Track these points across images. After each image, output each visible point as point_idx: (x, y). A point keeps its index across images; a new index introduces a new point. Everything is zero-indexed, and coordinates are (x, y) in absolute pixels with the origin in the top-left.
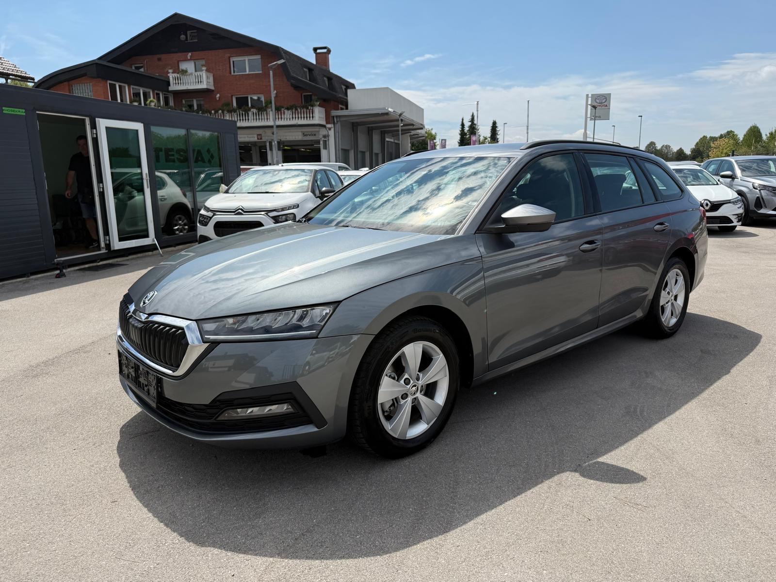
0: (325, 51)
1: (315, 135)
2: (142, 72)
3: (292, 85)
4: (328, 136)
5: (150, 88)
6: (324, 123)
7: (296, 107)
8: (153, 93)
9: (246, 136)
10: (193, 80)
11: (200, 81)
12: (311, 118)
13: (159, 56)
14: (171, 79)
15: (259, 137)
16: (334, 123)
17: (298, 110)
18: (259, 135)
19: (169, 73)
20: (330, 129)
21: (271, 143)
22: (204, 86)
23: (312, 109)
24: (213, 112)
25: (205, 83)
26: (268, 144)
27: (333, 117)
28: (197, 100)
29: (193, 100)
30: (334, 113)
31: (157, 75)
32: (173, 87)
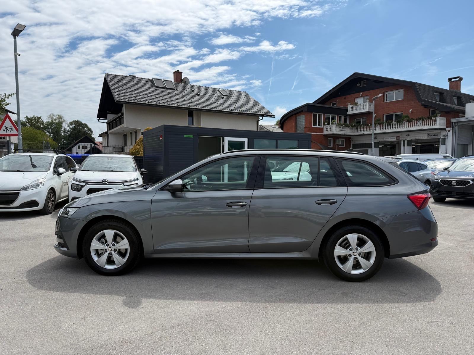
0: (457, 79)
1: (437, 135)
2: (335, 107)
3: (422, 105)
4: (447, 135)
5: (336, 114)
6: (445, 127)
7: (423, 118)
8: (337, 116)
9: (389, 138)
10: (362, 107)
11: (364, 107)
12: (434, 125)
13: (345, 97)
14: (349, 108)
15: (398, 138)
16: (453, 127)
17: (424, 120)
18: (398, 137)
19: (348, 105)
20: (449, 131)
21: (404, 141)
22: (366, 110)
23: (435, 119)
24: (369, 125)
25: (367, 108)
26: (402, 142)
27: (452, 123)
28: (363, 119)
29: (360, 119)
30: (454, 120)
31: (342, 107)
32: (350, 112)
